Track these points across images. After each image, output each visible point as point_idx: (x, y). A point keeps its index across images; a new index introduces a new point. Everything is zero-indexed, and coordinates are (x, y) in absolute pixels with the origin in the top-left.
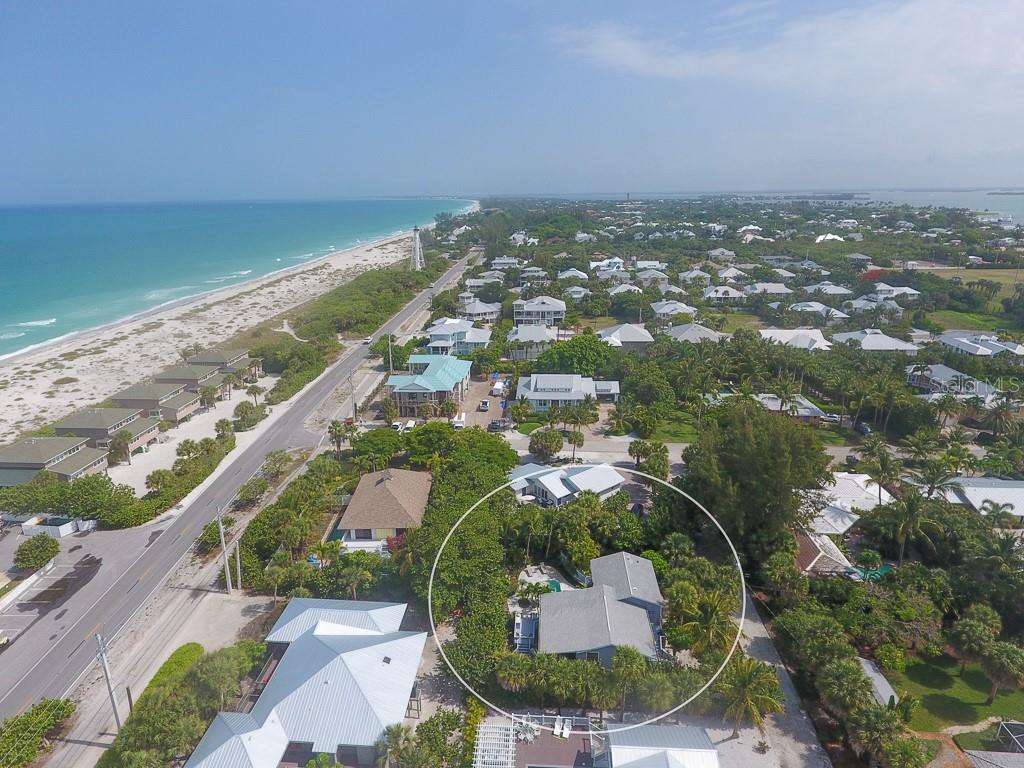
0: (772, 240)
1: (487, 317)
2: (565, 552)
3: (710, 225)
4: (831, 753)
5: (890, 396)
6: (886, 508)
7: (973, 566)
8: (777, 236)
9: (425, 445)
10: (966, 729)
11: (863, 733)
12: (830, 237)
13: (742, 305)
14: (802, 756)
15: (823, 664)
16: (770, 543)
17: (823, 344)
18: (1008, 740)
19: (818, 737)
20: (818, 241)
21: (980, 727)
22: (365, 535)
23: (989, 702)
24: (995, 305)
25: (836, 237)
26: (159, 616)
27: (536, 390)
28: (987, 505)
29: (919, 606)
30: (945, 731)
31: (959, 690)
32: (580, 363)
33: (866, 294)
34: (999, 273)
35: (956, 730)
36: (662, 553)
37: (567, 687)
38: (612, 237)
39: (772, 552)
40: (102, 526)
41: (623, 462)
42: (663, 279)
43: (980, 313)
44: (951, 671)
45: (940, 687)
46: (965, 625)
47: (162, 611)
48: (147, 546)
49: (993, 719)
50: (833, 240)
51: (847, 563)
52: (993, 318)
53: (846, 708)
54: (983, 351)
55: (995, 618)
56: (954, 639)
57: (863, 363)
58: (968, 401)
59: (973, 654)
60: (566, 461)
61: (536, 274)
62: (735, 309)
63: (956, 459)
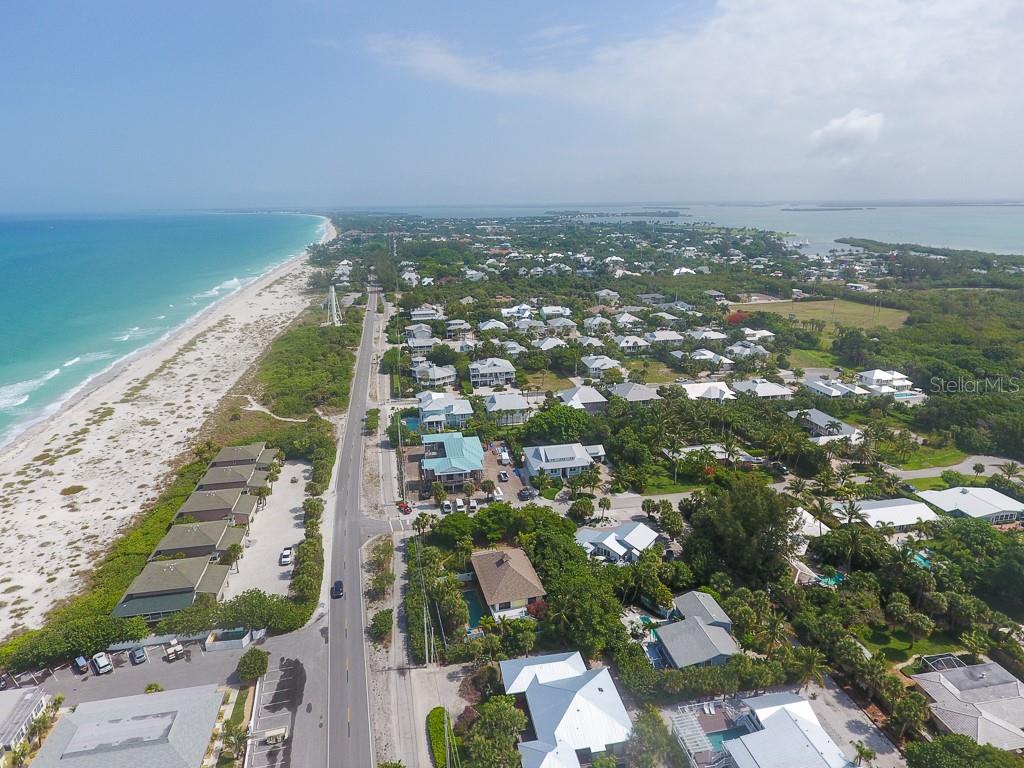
0: (639, 275)
1: (447, 381)
2: (646, 595)
3: (578, 256)
4: (847, 691)
5: (798, 445)
6: (826, 536)
7: (888, 569)
8: (643, 271)
9: (497, 523)
10: (904, 665)
11: (867, 677)
12: (684, 270)
13: (649, 353)
14: (834, 697)
15: (834, 642)
16: (776, 571)
17: (729, 394)
18: (926, 666)
19: (838, 684)
20: (675, 274)
21: (910, 662)
22: (506, 606)
23: (911, 647)
24: (826, 342)
25: (689, 270)
26: (389, 694)
27: (547, 461)
28: (879, 524)
29: (870, 598)
30: (895, 668)
31: (895, 644)
32: (566, 431)
33: (741, 341)
34: (817, 306)
35: (900, 666)
36: (712, 588)
37: (709, 684)
38: (497, 272)
39: (780, 576)
40: (273, 632)
41: (637, 516)
42: (573, 326)
43: (818, 350)
44: (887, 633)
45: (885, 643)
46: (894, 606)
47: (387, 690)
48: (327, 642)
49: (915, 656)
50: (687, 273)
51: (814, 575)
52: (828, 355)
53: (852, 665)
54: (836, 393)
55: (905, 598)
56: (889, 616)
57: (768, 414)
58: (841, 440)
59: (900, 622)
60: (597, 521)
61: (462, 327)
62: (644, 356)
63: (850, 490)
